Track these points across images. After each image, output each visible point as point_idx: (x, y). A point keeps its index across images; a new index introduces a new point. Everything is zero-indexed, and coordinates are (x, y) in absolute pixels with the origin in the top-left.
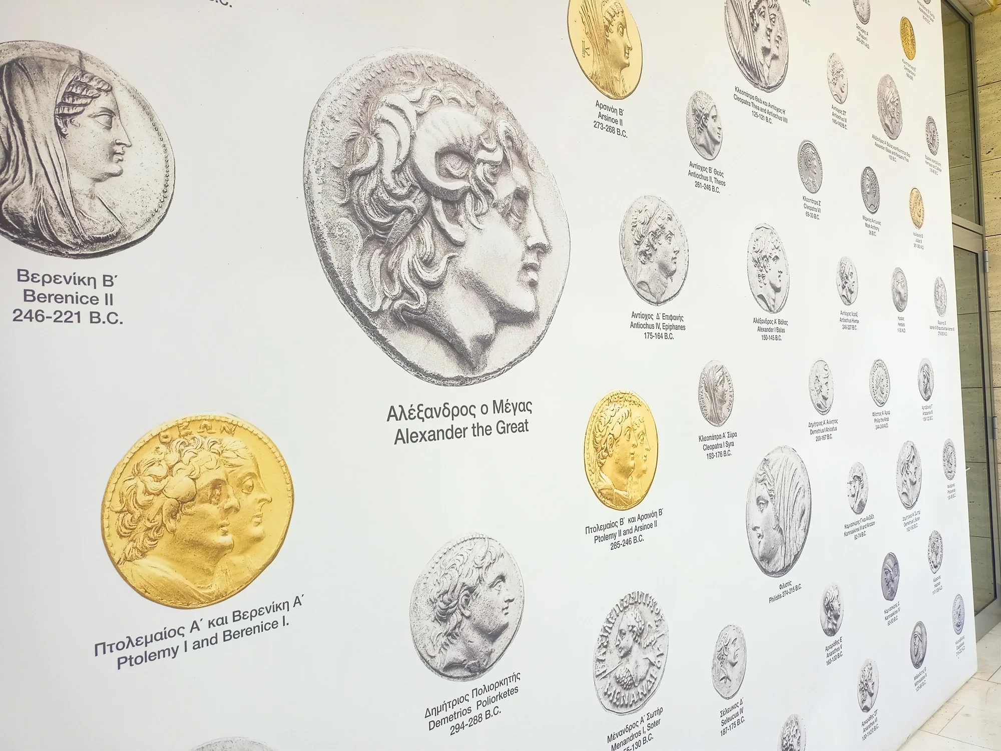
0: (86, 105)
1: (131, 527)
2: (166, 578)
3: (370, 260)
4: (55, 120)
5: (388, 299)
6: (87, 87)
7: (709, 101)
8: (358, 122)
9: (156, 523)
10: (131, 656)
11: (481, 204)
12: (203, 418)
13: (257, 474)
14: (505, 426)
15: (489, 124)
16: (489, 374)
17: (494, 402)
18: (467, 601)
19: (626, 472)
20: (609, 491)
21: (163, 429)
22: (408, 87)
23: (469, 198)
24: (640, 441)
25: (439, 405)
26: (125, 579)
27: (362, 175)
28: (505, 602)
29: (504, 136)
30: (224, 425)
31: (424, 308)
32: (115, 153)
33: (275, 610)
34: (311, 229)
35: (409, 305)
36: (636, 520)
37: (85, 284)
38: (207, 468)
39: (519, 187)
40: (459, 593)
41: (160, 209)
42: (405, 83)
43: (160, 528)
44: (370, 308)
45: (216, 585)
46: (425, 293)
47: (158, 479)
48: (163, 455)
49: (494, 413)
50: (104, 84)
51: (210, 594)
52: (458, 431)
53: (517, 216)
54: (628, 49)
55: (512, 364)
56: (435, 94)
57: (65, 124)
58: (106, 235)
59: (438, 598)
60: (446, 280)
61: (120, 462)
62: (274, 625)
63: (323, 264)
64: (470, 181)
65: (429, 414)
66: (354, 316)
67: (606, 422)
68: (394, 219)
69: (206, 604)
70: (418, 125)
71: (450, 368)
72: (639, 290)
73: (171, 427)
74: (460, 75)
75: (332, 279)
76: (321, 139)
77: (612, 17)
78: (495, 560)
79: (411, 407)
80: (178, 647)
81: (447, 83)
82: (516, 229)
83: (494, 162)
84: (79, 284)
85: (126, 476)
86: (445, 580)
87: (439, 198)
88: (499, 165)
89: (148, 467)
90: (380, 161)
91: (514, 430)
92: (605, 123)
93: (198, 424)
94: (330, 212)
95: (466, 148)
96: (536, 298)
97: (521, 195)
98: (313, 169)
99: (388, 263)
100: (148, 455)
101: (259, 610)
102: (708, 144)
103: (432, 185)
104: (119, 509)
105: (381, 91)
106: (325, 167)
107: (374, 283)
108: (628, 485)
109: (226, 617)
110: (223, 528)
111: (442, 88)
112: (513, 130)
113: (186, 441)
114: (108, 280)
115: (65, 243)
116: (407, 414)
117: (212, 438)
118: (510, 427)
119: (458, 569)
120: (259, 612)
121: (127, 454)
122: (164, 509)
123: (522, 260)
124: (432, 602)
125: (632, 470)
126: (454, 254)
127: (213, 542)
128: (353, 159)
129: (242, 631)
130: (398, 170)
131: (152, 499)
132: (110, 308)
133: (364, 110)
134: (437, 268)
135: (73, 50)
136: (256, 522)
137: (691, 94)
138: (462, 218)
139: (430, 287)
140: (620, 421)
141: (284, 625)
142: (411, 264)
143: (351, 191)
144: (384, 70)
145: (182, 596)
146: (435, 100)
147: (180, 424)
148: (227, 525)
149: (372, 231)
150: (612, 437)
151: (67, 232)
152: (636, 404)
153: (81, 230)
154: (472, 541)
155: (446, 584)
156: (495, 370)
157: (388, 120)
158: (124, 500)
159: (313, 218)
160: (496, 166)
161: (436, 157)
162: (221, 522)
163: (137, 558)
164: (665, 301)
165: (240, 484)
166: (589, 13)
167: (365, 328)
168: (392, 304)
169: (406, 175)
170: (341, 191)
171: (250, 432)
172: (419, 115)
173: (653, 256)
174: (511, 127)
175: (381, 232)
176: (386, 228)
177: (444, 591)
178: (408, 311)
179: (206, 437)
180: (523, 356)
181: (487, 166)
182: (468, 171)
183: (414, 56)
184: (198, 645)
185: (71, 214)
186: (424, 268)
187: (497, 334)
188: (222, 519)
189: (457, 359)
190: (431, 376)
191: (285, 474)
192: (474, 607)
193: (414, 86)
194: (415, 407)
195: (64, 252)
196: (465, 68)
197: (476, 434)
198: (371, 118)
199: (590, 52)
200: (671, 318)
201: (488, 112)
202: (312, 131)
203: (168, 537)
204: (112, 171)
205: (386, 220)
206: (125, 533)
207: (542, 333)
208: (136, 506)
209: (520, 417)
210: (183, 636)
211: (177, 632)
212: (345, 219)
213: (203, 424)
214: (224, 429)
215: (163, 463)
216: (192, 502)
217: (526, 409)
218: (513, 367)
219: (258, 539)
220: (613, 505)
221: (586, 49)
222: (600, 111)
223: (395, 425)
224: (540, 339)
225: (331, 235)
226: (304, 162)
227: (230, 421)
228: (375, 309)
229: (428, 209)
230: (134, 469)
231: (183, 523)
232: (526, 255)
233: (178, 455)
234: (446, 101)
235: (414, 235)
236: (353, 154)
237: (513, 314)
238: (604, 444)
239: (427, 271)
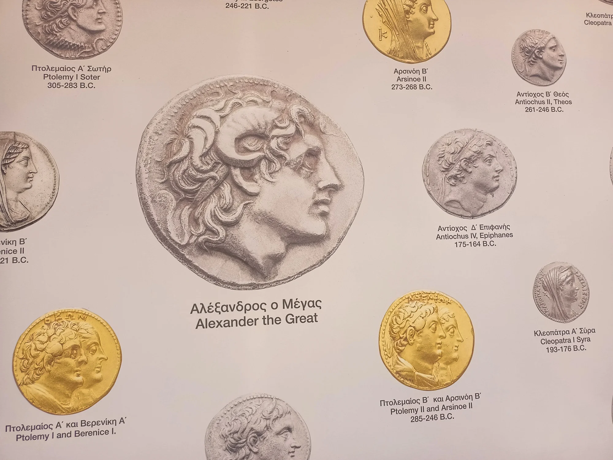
0: (16, 157)
1: (27, 367)
2: (44, 396)
3: (181, 213)
4: (1, 167)
5: (194, 236)
6: (17, 148)
7: (545, 35)
8: (175, 132)
9: (40, 366)
10: (23, 435)
11: (274, 165)
12: (69, 311)
13: (99, 343)
14: (294, 318)
15: (282, 111)
16: (279, 281)
17: (284, 301)
18: (255, 441)
19: (432, 359)
20: (410, 374)
21: (47, 317)
22: (214, 102)
23: (263, 163)
24: (449, 333)
25: (233, 302)
26: (23, 394)
27: (177, 163)
28: (292, 447)
29: (297, 115)
30: (80, 315)
31: (223, 240)
33: (107, 424)
34: (140, 200)
35: (211, 239)
36: (444, 400)
37: (11, 244)
38: (70, 338)
39: (311, 148)
40: (248, 434)
41: (50, 202)
42: (212, 100)
43: (42, 369)
44: (180, 243)
45: (72, 404)
46: (224, 230)
47: (43, 343)
48: (46, 330)
49: (284, 308)
50: (25, 145)
51: (68, 408)
52: (250, 321)
54: (432, 21)
55: (301, 273)
56: (236, 101)
57: (6, 168)
58: (22, 219)
59: (229, 435)
60: (242, 219)
61: (23, 333)
62: (107, 432)
63: (147, 219)
64: (265, 151)
65: (225, 308)
66: (168, 248)
67: (406, 316)
68: (200, 186)
69: (66, 414)
70: (221, 124)
71: (245, 278)
72: (447, 208)
73: (51, 316)
74: (257, 84)
75: (153, 227)
76: (149, 147)
78: (282, 415)
79: (210, 304)
80: (49, 435)
81: (246, 92)
82: (308, 178)
83: (286, 135)
84: (8, 244)
85: (26, 340)
86: (235, 424)
87: (237, 167)
88: (292, 136)
89: (38, 336)
90: (191, 151)
91: (303, 321)
92: (404, 84)
93: (65, 315)
94: (153, 188)
95: (262, 131)
96: (327, 224)
97: (313, 154)
98: (142, 165)
99: (195, 213)
100: (38, 330)
101: (97, 422)
102: (544, 73)
103: (232, 160)
104: (21, 357)
105: (193, 109)
106: (151, 162)
107: (183, 227)
108: (434, 370)
109: (77, 423)
110: (78, 372)
111: (242, 96)
112: (305, 110)
113: (58, 323)
114: (22, 241)
115: (3, 225)
116: (207, 309)
117: (73, 322)
118: (299, 318)
119: (247, 417)
120: (97, 423)
121: (27, 329)
122: (45, 359)
123: (313, 199)
124: (224, 437)
125: (439, 357)
126: (250, 202)
127: (71, 379)
128: (171, 154)
129: (86, 432)
130: (204, 155)
131: (39, 353)
132: (22, 255)
133: (180, 123)
134: (235, 212)
135: (11, 132)
136: (97, 371)
137: (518, 34)
138: (257, 177)
139: (227, 225)
140: (422, 316)
141: (113, 433)
142: (213, 212)
143: (169, 173)
144: (195, 96)
145: (53, 407)
146: (236, 105)
147: (56, 314)
148: (80, 371)
149: (184, 195)
150: (413, 329)
151: (4, 220)
152: (444, 302)
153: (10, 218)
154: (261, 400)
155: (236, 426)
156: (285, 278)
157: (197, 126)
158: (24, 353)
159: (141, 193)
160: (289, 137)
161: (235, 141)
162: (76, 369)
163: (30, 384)
164: (483, 214)
165: (88, 348)
166: (387, 7)
167: (176, 255)
168: (197, 239)
169: (211, 157)
170: (162, 174)
171: (96, 319)
172: (222, 117)
173: (466, 178)
174: (304, 108)
175: (190, 195)
176: (194, 192)
177: (234, 430)
178: (210, 242)
179: (70, 321)
180: (313, 267)
181: (280, 139)
182: (263, 145)
183: (219, 82)
184: (60, 436)
185: (6, 211)
186: (223, 214)
187: (288, 252)
188: (77, 367)
189: (250, 272)
190: (227, 284)
191: (117, 344)
192: (261, 447)
193: (219, 100)
194: (214, 305)
195: (2, 230)
196: (262, 78)
197: (266, 322)
198: (185, 127)
199: (389, 34)
200: (492, 227)
201: (282, 103)
202: (143, 143)
203: (46, 375)
204: (27, 187)
205: (194, 187)
206: (24, 370)
207: (333, 250)
208: (30, 356)
209: (309, 311)
210: (52, 429)
211: (48, 427)
212: (164, 191)
213: (68, 314)
214: (80, 317)
215: (46, 334)
216: (61, 357)
217: (315, 305)
218: (303, 276)
219: (98, 381)
220: (414, 385)
221: (383, 34)
222: (399, 76)
223: (196, 316)
224: (330, 254)
225: (153, 201)
226: (137, 162)
227: (84, 313)
228: (184, 243)
229: (228, 176)
230: (30, 337)
231: (55, 367)
232: (317, 195)
233: (54, 330)
234: (245, 104)
235: (216, 194)
236: (171, 151)
237: (303, 237)
238: (404, 334)
239: (226, 215)
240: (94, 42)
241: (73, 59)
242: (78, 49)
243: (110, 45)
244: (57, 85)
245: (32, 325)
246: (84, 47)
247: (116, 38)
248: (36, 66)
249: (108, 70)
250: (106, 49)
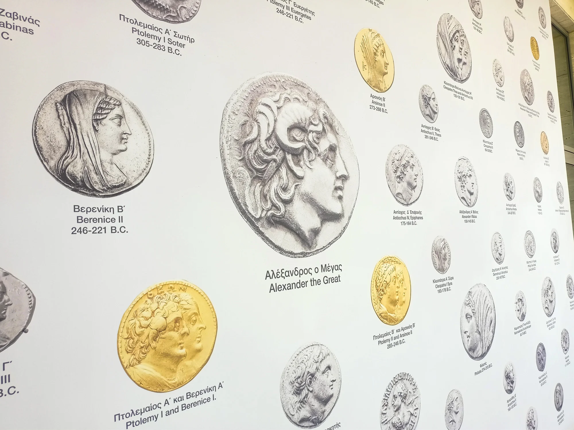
0: (108, 113)
1: (133, 347)
2: (151, 375)
3: (255, 189)
4: (92, 122)
5: (264, 211)
6: (108, 103)
7: (431, 90)
8: (247, 115)
9: (146, 344)
10: (133, 421)
11: (312, 155)
12: (170, 283)
13: (198, 313)
14: (328, 279)
16: (318, 250)
17: (322, 265)
18: (311, 382)
20: (386, 315)
21: (149, 291)
22: (272, 93)
23: (305, 152)
24: (401, 284)
25: (292, 269)
26: (130, 376)
27: (250, 143)
28: (331, 382)
29: (323, 116)
30: (181, 286)
31: (283, 215)
32: (123, 139)
33: (209, 391)
34: (224, 175)
35: (275, 213)
36: (401, 331)
37: (108, 212)
38: (172, 311)
39: (332, 144)
40: (306, 377)
41: (146, 168)
42: (271, 92)
43: (148, 347)
44: (255, 216)
45: (178, 378)
46: (284, 206)
47: (147, 319)
48: (149, 305)
49: (322, 272)
50: (117, 102)
51: (174, 383)
52: (303, 283)
53: (331, 160)
54: (386, 64)
55: (330, 244)
56: (287, 96)
57: (98, 124)
58: (119, 184)
59: (295, 380)
60: (294, 198)
61: (127, 311)
62: (208, 400)
63: (230, 193)
64: (306, 143)
65: (287, 274)
66: (247, 221)
67: (382, 274)
68: (267, 166)
69: (173, 389)
71: (297, 248)
72: (397, 198)
73: (153, 289)
74: (299, 85)
75: (235, 201)
76: (229, 124)
77: (378, 48)
78: (325, 357)
79: (278, 271)
80: (158, 414)
81: (292, 90)
82: (331, 168)
83: (318, 131)
84: (105, 212)
85: (129, 318)
86: (298, 371)
87: (290, 153)
88: (321, 133)
89: (142, 312)
90: (259, 135)
91: (333, 281)
92: (376, 106)
93: (167, 287)
94: (234, 164)
95: (303, 125)
96: (342, 205)
97: (332, 149)
98: (224, 141)
99: (264, 190)
100: (142, 306)
101: (200, 392)
102: (431, 114)
103: (286, 146)
104: (126, 337)
105: (259, 96)
106: (231, 140)
107: (257, 202)
108: (396, 311)
109: (183, 396)
110: (181, 345)
111: (290, 93)
112: (327, 113)
113: (161, 296)
114: (120, 209)
115: (98, 189)
116: (276, 275)
117: (175, 294)
118: (330, 279)
119: (305, 363)
120: (200, 393)
121: (130, 306)
122: (150, 336)
123: (334, 185)
124: (292, 383)
125: (397, 301)
126: (298, 183)
128: (245, 134)
129: (191, 404)
130: (268, 139)
131: (143, 330)
132: (121, 224)
133: (250, 107)
134: (290, 191)
135: (101, 84)
136: (198, 341)
137: (421, 87)
138: (302, 163)
139: (287, 202)
140: (390, 273)
141: (213, 400)
142: (276, 190)
143: (244, 152)
144: (260, 85)
145: (160, 385)
146: (287, 99)
147: (158, 287)
148: (183, 343)
149: (256, 173)
150: (386, 283)
151: (99, 183)
152: (398, 263)
153: (106, 182)
154: (312, 347)
155: (299, 373)
156: (322, 247)
157: (262, 112)
158: (129, 332)
159: (225, 168)
160: (319, 134)
161: (288, 130)
162: (180, 342)
163: (136, 364)
164: (411, 203)
165: (189, 319)
166: (366, 47)
167: (253, 227)
168: (267, 213)
169: (272, 141)
170: (239, 152)
171: (194, 289)
172: (278, 108)
173: (404, 178)
175: (260, 174)
176: (262, 171)
177: (298, 376)
178: (275, 217)
179: (171, 294)
180: (336, 239)
181: (314, 134)
182: (304, 137)
183: (275, 76)
184: (168, 413)
185: (101, 174)
186: (283, 192)
187: (322, 227)
188: (180, 339)
189: (301, 242)
190: (288, 253)
191: (213, 312)
192: (314, 386)
194: (280, 271)
195: (98, 195)
196: (302, 81)
197: (312, 284)
198: (254, 112)
199: (367, 67)
200: (415, 213)
201: (314, 104)
202: (224, 121)
203: (152, 352)
204: (121, 149)
205: (263, 167)
206: (130, 350)
207: (346, 225)
208: (135, 335)
209: (336, 274)
210: (161, 408)
211: (157, 406)
212: (241, 167)
213: (170, 286)
214: (181, 288)
215: (149, 309)
216: (165, 331)
217: (339, 269)
218: (331, 245)
219: (199, 351)
220: (387, 322)
222: (373, 99)
223: (270, 281)
224: (345, 228)
225: (235, 177)
226: (220, 138)
227: (184, 284)
228: (258, 217)
229: (284, 159)
230: (134, 314)
231: (160, 343)
232: (336, 182)
233: (157, 304)
234: (292, 100)
235: (277, 174)
236: (245, 132)
237: (330, 215)
238: (382, 287)
239: (285, 194)
240: (179, 8)
241: (160, 19)
242: (164, 10)
243: (192, 16)
244: (146, 43)
245: (135, 300)
246: (169, 10)
247: (197, 11)
248: (124, 16)
249: (192, 41)
250: (189, 18)
